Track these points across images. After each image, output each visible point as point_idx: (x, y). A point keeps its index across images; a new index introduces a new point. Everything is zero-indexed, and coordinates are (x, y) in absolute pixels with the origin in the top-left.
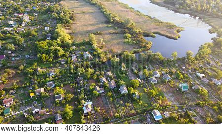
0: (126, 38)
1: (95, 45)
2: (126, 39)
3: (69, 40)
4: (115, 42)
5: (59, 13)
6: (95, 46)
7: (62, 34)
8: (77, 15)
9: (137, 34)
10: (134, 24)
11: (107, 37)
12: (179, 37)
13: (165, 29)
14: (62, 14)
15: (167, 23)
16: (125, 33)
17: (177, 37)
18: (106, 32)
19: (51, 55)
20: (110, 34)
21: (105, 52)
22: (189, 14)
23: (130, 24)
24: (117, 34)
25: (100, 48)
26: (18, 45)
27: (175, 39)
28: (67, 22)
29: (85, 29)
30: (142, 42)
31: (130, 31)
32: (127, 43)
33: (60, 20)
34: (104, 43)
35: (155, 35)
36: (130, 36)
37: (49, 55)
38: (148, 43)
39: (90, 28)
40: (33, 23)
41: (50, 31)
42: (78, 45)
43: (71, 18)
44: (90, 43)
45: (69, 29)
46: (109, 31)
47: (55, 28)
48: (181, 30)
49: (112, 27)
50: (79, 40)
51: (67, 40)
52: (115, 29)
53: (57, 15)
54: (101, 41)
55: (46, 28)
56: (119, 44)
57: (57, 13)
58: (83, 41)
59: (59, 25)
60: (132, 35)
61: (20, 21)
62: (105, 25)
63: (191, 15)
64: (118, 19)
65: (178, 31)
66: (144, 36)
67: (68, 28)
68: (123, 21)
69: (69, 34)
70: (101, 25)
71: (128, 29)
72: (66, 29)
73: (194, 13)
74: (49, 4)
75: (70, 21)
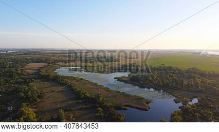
2: (98, 112)
3: (34, 118)
4: (87, 116)
5: (26, 93)
7: (27, 112)
8: (46, 94)
9: (108, 108)
10: (105, 99)
11: (78, 113)
12: (149, 108)
13: (135, 101)
14: (29, 94)
15: (136, 96)
16: (97, 107)
17: (148, 108)
18: (77, 108)
20: (80, 109)
22: (154, 88)
23: (101, 99)
24: (88, 109)
27: (146, 110)
28: (35, 100)
29: (54, 107)
30: (114, 115)
31: (101, 105)
32: (99, 117)
33: (27, 99)
34: (74, 119)
35: (127, 108)
36: (101, 109)
38: (121, 116)
39: (59, 106)
41: (13, 111)
43: (39, 97)
45: (35, 108)
46: (80, 107)
47: (21, 106)
48: (150, 102)
49: (82, 102)
51: (32, 118)
52: (86, 105)
53: (23, 95)
54: (71, 117)
55: (9, 108)
58: (50, 118)
59: (24, 104)
60: (103, 109)
62: (75, 102)
63: (155, 89)
64: (88, 95)
65: (148, 103)
66: (116, 109)
67: (34, 106)
68: (94, 97)
69: (36, 112)
70: (70, 102)
71: (99, 103)
72: (32, 108)
73: (157, 87)
74: (17, 86)
75: (39, 100)
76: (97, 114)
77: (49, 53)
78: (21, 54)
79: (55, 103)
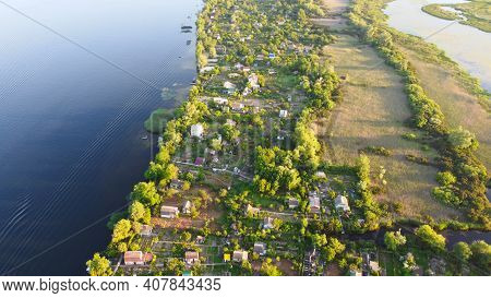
0: (440, 182)
1: (364, 184)
2: (441, 184)
3: (317, 153)
4: (413, 185)
6: (364, 187)
7: (307, 138)
8: (350, 88)
10: (477, 144)
11: (398, 167)
14: (319, 83)
16: (443, 168)
18: (400, 152)
20: (407, 159)
21: (381, 207)
23: (464, 145)
24: (424, 163)
25: (374, 193)
28: (325, 105)
29: (357, 132)
31: (457, 164)
32: (439, 199)
33: (312, 98)
34: (385, 182)
36: (452, 179)
37: (273, 182)
39: (367, 133)
40: (262, 94)
41: (287, 121)
42: (331, 171)
43: (334, 95)
44: (354, 174)
45: (322, 124)
46: (407, 152)
47: (296, 117)
49: (416, 140)
51: (314, 153)
52: (423, 149)
53: (308, 84)
54: (381, 176)
55: (282, 111)
56: (419, 193)
57: (310, 78)
60: (459, 178)
61: (241, 84)
62: (402, 131)
64: (437, 120)
67: (322, 120)
69: (319, 137)
70: (392, 130)
71: (454, 156)
72: (318, 123)
75: (331, 104)
76: (437, 188)
79: (361, 121)
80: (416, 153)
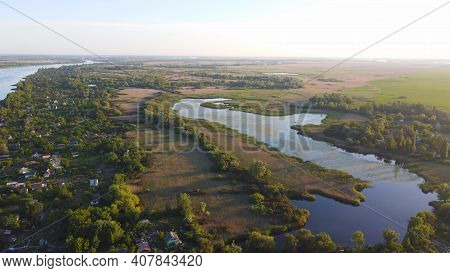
0: (253, 201)
1: (191, 217)
2: (255, 203)
3: (137, 206)
4: (232, 209)
5: (121, 152)
6: (190, 219)
7: (123, 193)
8: (156, 156)
9: (276, 194)
10: (270, 173)
11: (215, 201)
12: (362, 200)
13: (332, 183)
14: (127, 155)
15: (334, 171)
16: (253, 192)
17: (358, 201)
18: (214, 189)
19: (96, 238)
20: (221, 193)
21: (211, 232)
22: (376, 154)
23: (262, 174)
24: (236, 193)
25: (201, 224)
26: (29, 218)
27: (354, 204)
28: (137, 169)
29: (171, 184)
30: (286, 210)
31: (261, 187)
32: (257, 213)
33: (123, 167)
34: (208, 213)
35: (314, 196)
36: (262, 197)
37: (91, 239)
38: (300, 214)
39: (180, 182)
41: (99, 188)
42: (154, 217)
43: (144, 162)
44: (178, 214)
45: (137, 184)
46: (219, 188)
47: (110, 181)
48: (365, 186)
49: (224, 179)
50: (157, 206)
51: (133, 205)
52: (232, 184)
53: (116, 157)
54: (204, 209)
55: (92, 181)
56: (240, 214)
57: (117, 153)
58: (164, 208)
59: (118, 176)
60: (266, 195)
61: (41, 167)
62: (211, 176)
63: (380, 157)
64: (236, 163)
65: (359, 189)
66: (291, 198)
67: (136, 181)
68: (247, 168)
69: (138, 194)
70: (202, 176)
71: (257, 182)
72: (132, 184)
73: (384, 153)
74: (104, 136)
75: (143, 168)
76: (253, 207)
77: (161, 66)
78: (109, 69)
79: (173, 176)
80: (227, 188)
